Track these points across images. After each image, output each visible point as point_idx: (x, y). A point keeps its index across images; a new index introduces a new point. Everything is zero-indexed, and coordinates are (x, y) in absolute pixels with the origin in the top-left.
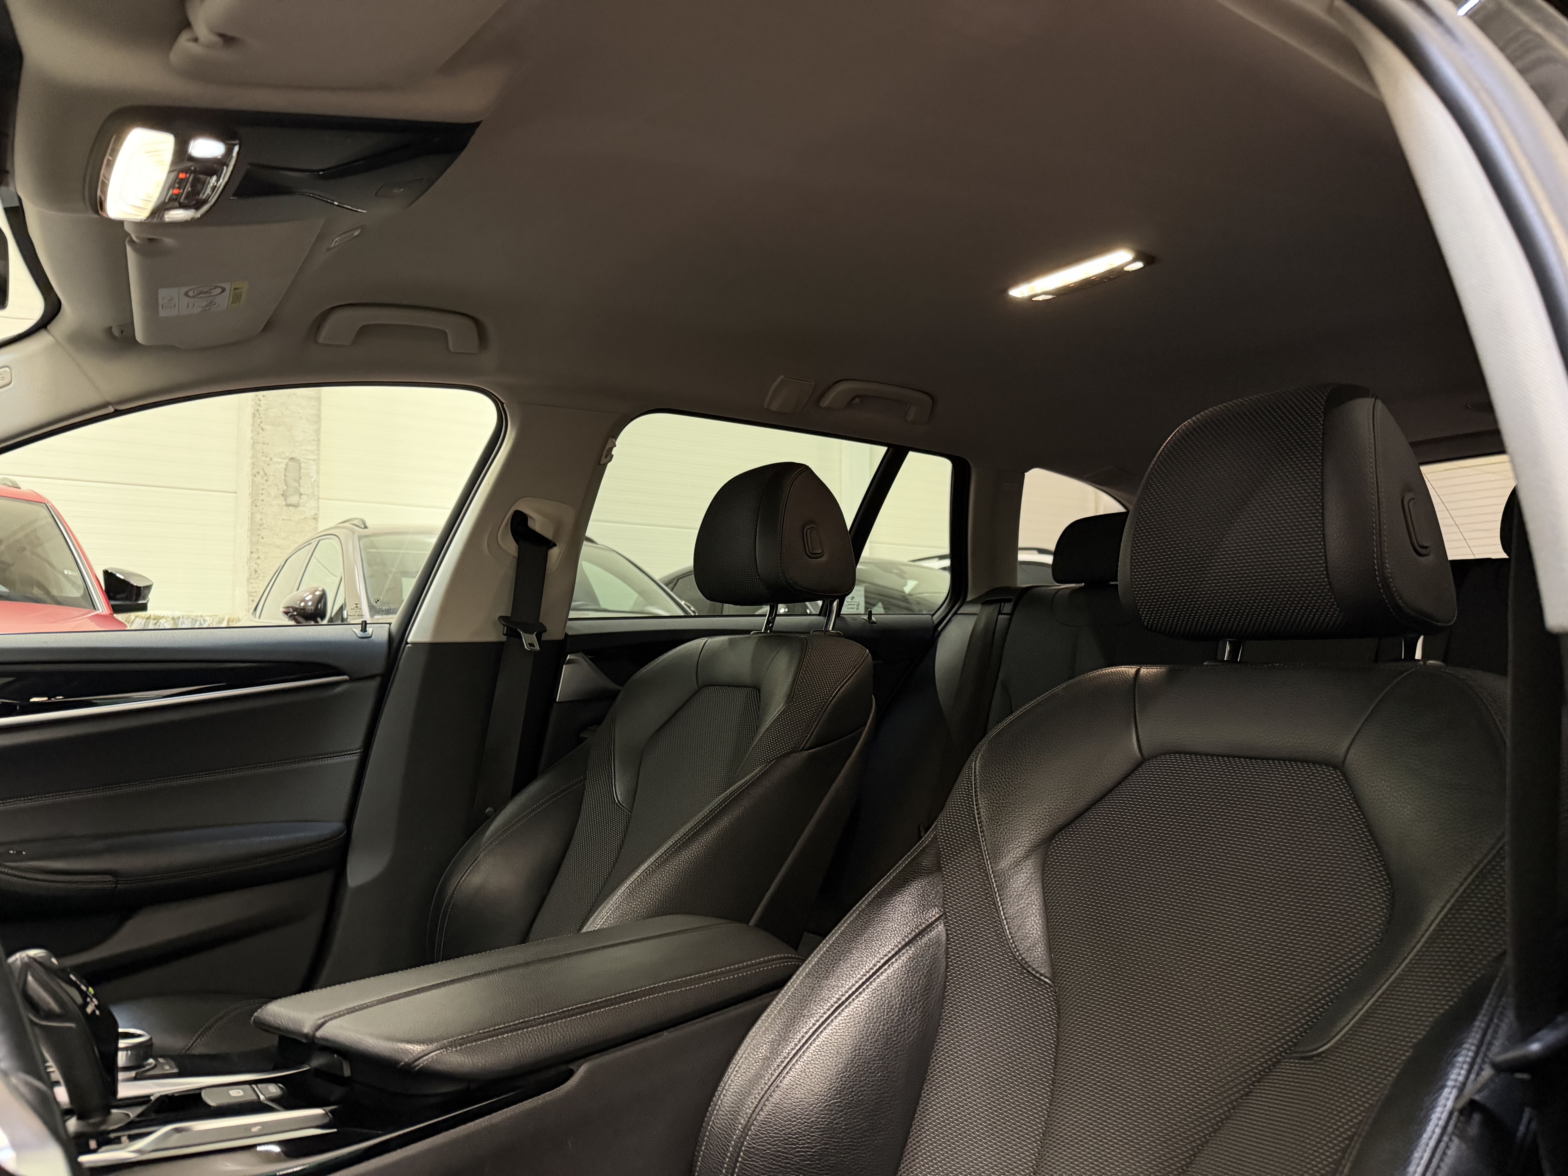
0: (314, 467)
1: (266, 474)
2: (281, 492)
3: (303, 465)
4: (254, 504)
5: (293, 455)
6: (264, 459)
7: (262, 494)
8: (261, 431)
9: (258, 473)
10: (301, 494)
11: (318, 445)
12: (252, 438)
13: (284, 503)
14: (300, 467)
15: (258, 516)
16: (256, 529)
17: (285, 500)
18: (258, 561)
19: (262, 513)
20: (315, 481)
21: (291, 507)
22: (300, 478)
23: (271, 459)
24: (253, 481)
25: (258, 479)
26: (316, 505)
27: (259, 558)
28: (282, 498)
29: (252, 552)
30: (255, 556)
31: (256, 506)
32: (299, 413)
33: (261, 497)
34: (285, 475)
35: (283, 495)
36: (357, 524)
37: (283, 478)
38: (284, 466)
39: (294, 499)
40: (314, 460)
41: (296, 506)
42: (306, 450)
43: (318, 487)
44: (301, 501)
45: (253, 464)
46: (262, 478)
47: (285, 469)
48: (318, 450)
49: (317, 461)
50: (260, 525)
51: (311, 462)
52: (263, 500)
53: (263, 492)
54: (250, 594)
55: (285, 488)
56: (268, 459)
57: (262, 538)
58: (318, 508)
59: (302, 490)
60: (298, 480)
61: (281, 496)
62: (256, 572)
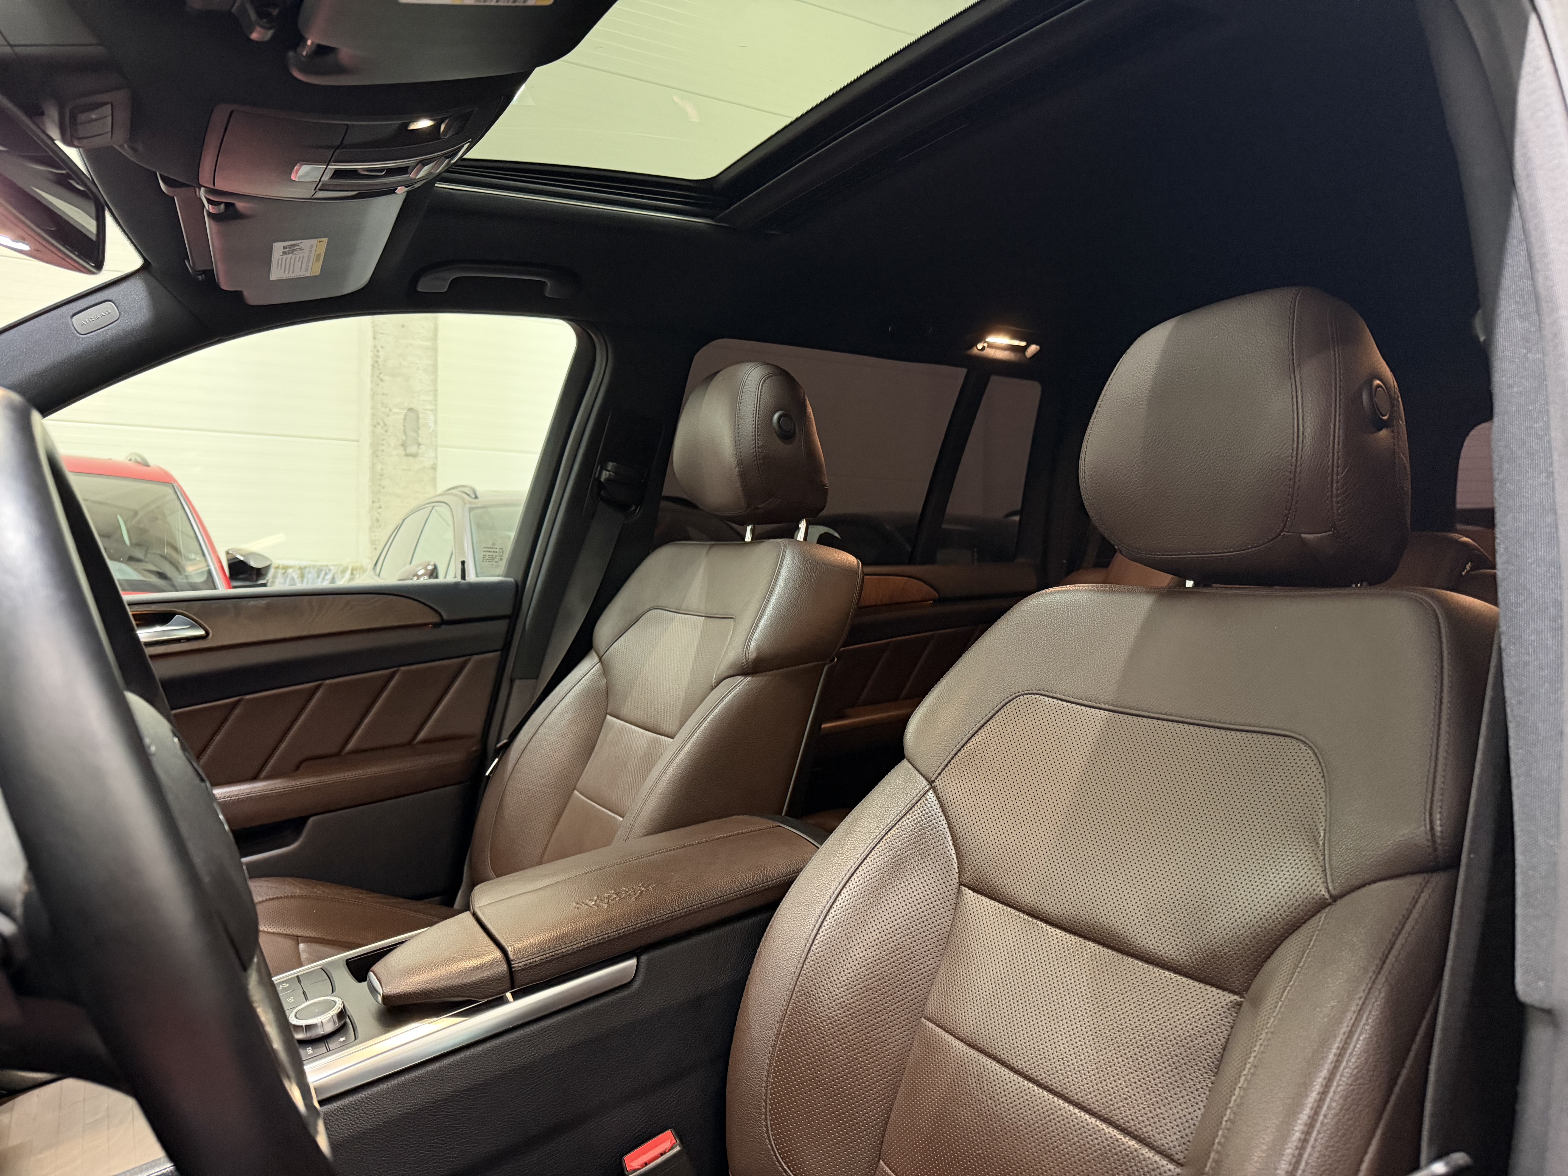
0: (432, 418)
1: (385, 425)
2: (400, 442)
3: (421, 416)
4: (375, 454)
5: (411, 406)
6: (384, 410)
7: (382, 445)
8: (380, 382)
9: (378, 424)
10: (420, 444)
11: (436, 395)
12: (372, 389)
13: (403, 453)
14: (418, 418)
15: (379, 467)
16: (377, 479)
17: (405, 450)
18: (380, 510)
19: (383, 463)
20: (433, 431)
21: (410, 458)
22: (419, 428)
23: (390, 410)
24: (373, 432)
25: (379, 430)
26: (434, 455)
27: (380, 507)
28: (402, 449)
29: (373, 502)
30: (376, 505)
31: (377, 456)
32: (416, 364)
33: (382, 448)
34: (404, 426)
35: (402, 445)
36: (468, 492)
37: (402, 428)
38: (402, 416)
39: (412, 449)
40: (431, 410)
41: (415, 456)
42: (424, 401)
43: (436, 437)
44: (420, 451)
45: (373, 415)
46: (382, 428)
47: (405, 419)
48: (436, 400)
49: (435, 411)
50: (382, 475)
51: (429, 412)
52: (383, 451)
53: (384, 442)
54: (373, 542)
55: (404, 438)
56: (387, 410)
57: (384, 488)
58: (436, 457)
59: (420, 440)
60: (417, 430)
61: (400, 447)
62: (378, 520)
